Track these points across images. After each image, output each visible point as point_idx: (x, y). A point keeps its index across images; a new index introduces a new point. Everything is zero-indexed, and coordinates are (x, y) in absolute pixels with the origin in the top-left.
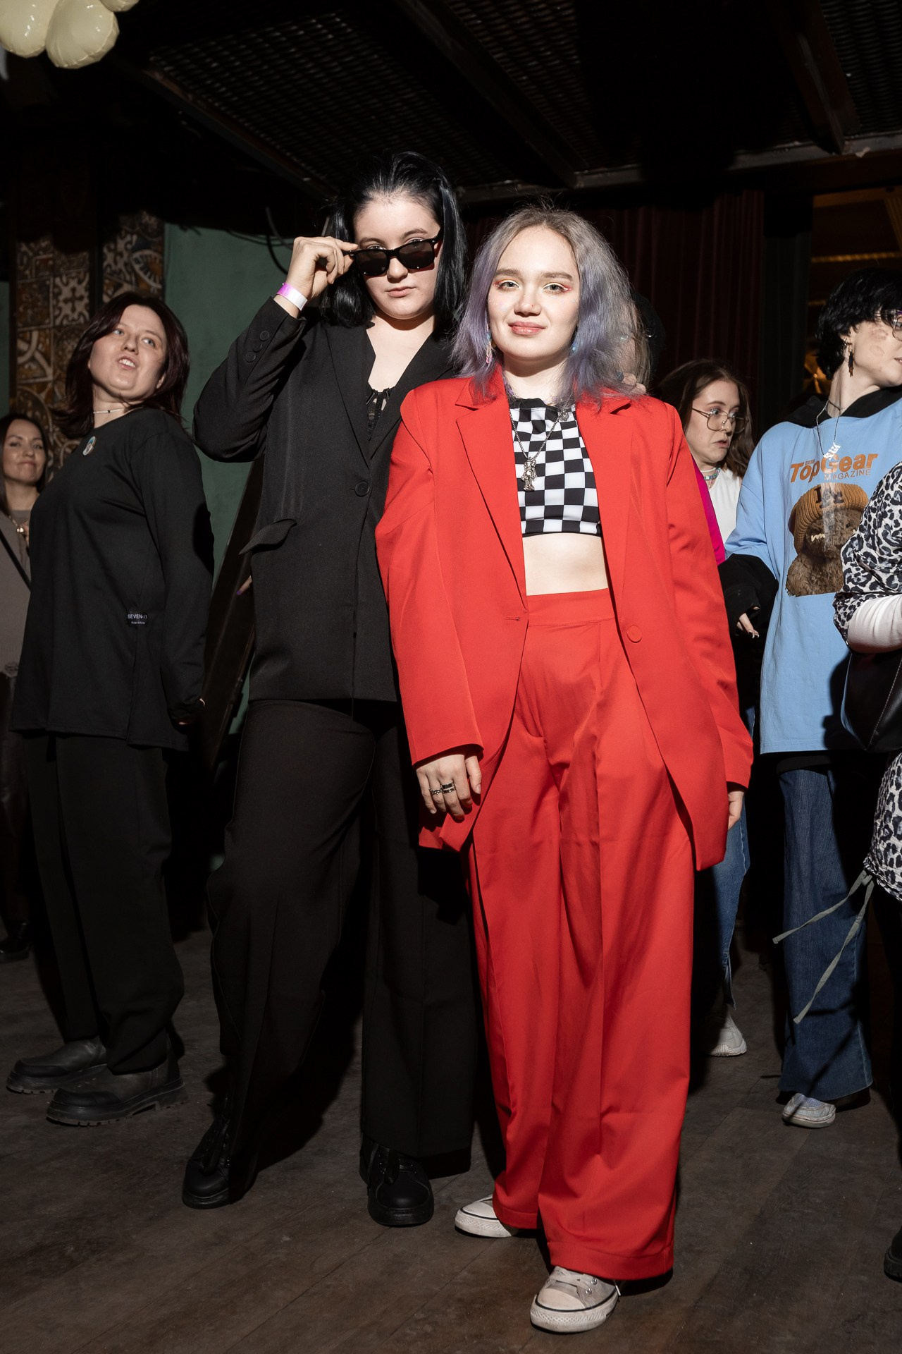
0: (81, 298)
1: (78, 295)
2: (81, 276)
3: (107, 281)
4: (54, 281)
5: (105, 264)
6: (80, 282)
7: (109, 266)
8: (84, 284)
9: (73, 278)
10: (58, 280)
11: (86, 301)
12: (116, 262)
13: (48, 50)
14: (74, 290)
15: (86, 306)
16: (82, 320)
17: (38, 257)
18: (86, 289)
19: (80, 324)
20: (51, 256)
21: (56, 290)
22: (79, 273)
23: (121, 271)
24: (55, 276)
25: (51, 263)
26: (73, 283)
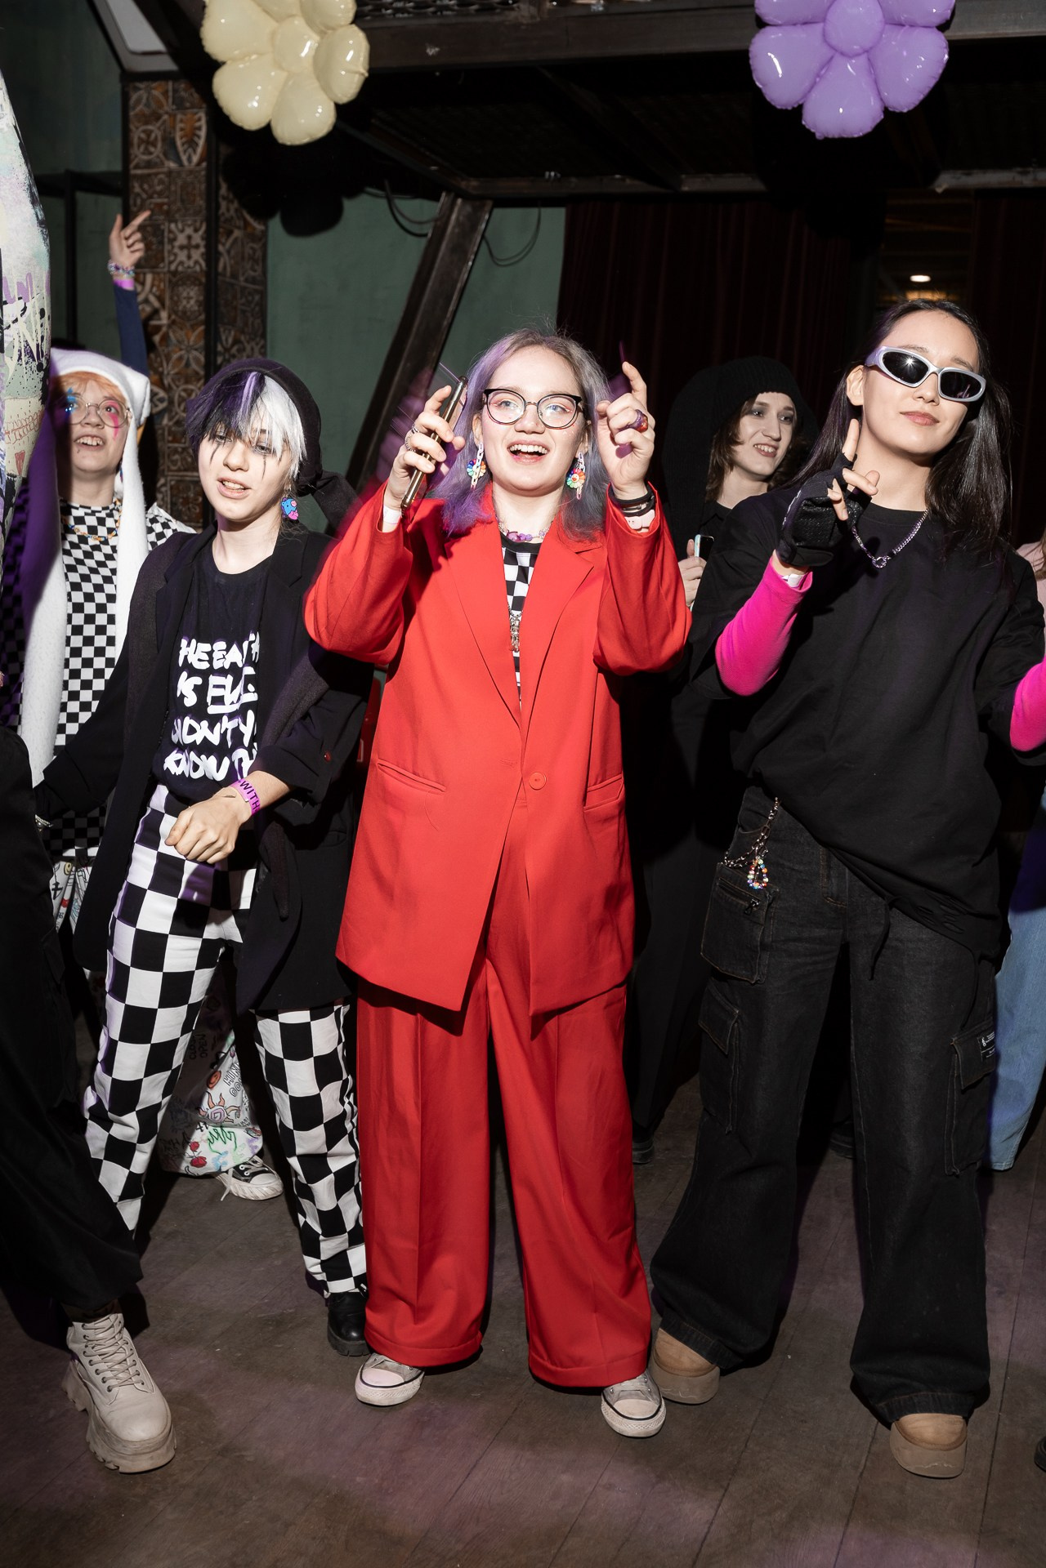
0: (197, 247)
1: (194, 242)
2: (198, 224)
3: (221, 230)
4: (169, 226)
5: (221, 212)
6: (196, 230)
7: (223, 214)
8: (201, 232)
9: (189, 226)
10: (173, 226)
11: (202, 250)
12: (228, 210)
15: (202, 254)
16: (198, 268)
17: (153, 201)
18: (203, 239)
19: (196, 272)
20: (166, 200)
21: (171, 236)
22: (195, 221)
23: (232, 218)
24: (170, 221)
25: (165, 207)
26: (189, 231)
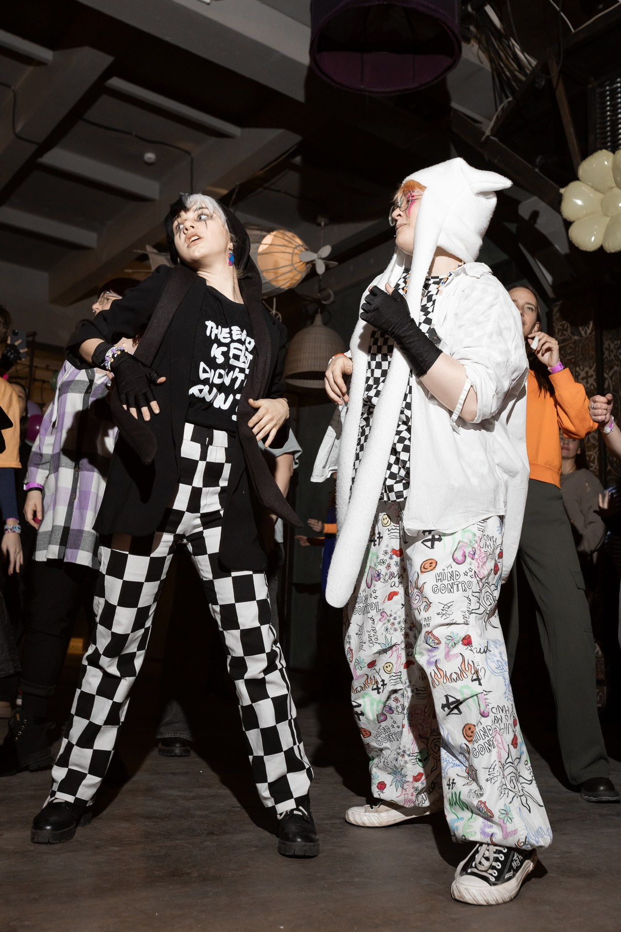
0: (592, 376)
1: (589, 374)
2: (592, 364)
3: (606, 366)
4: (575, 369)
5: (605, 356)
6: (590, 368)
7: (606, 357)
8: (593, 368)
9: (587, 366)
10: (578, 369)
11: (594, 377)
12: (610, 356)
13: (604, 246)
14: (587, 372)
15: (595, 379)
16: (592, 387)
17: (567, 358)
18: (594, 371)
19: (591, 390)
20: (573, 356)
21: (577, 374)
22: (590, 363)
23: (612, 360)
24: (576, 367)
25: (573, 360)
26: (587, 369)
